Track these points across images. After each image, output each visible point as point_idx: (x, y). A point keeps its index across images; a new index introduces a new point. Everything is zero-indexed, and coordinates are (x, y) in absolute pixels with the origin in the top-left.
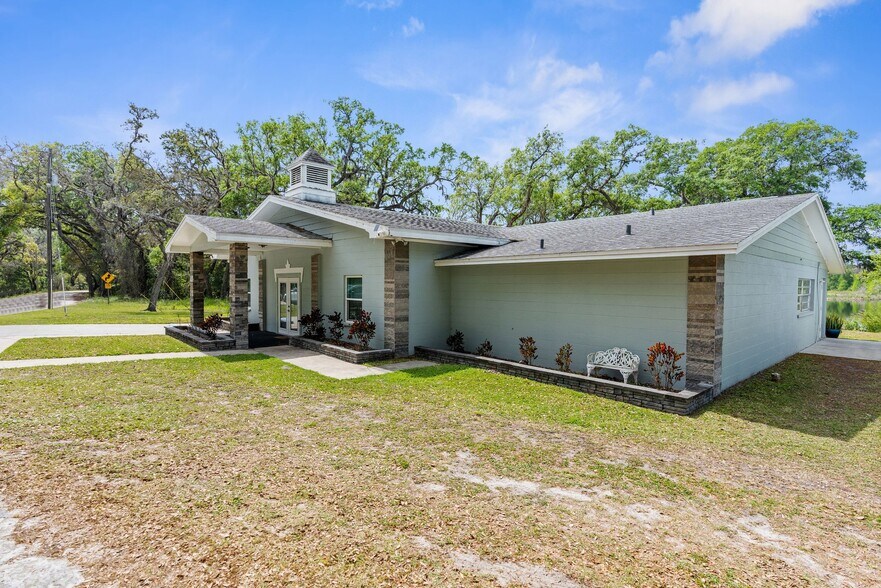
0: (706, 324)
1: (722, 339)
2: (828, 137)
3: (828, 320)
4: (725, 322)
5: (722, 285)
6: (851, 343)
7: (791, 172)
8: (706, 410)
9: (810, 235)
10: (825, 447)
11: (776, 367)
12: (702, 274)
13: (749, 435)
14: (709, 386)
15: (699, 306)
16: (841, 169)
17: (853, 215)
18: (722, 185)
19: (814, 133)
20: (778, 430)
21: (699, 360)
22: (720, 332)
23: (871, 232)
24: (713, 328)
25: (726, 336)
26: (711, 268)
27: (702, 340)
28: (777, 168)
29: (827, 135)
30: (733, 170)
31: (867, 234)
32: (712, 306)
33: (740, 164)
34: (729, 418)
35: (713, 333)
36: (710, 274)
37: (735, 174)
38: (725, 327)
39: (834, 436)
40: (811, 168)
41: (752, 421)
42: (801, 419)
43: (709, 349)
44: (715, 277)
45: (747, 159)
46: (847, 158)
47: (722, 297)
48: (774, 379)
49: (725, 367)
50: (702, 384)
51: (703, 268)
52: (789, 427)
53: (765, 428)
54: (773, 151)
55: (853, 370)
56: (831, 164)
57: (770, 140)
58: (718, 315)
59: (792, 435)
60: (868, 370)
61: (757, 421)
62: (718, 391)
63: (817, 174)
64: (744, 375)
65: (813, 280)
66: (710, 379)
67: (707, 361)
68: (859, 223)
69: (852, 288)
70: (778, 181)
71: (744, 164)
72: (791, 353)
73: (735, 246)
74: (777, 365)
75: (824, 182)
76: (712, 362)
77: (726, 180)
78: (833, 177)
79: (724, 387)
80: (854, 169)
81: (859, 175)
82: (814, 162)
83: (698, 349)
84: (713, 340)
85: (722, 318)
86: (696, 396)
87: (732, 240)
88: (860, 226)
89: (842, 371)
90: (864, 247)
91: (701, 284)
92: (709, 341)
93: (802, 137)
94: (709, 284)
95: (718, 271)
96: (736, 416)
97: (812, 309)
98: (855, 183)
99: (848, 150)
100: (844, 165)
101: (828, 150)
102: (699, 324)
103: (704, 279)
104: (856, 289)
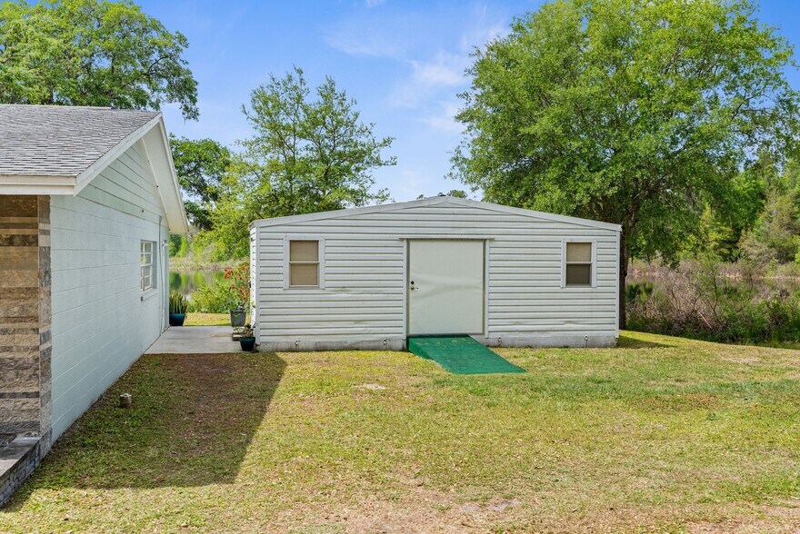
0: (23, 325)
1: (50, 349)
2: (155, 35)
3: (171, 300)
4: (54, 318)
5: (46, 253)
6: (199, 332)
7: (113, 75)
8: (32, 489)
9: (150, 174)
10: (210, 503)
11: (123, 382)
12: (14, 232)
13: (110, 516)
14: (33, 439)
15: (10, 291)
16: (171, 86)
17: (187, 153)
18: (19, 76)
19: (138, 26)
20: (148, 492)
21: (14, 395)
22: (46, 337)
23: (206, 178)
24: (36, 330)
25: (55, 343)
26: (28, 220)
27: (18, 356)
28: (93, 67)
29: (154, 33)
30: (33, 54)
31: (203, 180)
32: (32, 292)
33: (44, 48)
34: (74, 493)
35: (36, 340)
36: (28, 232)
37: (36, 63)
38: (55, 328)
39: (217, 479)
40: (138, 77)
41: (108, 487)
42: (173, 466)
43: (30, 372)
44: (36, 237)
45: (54, 43)
46: (177, 72)
47: (48, 273)
48: (123, 404)
49: (55, 399)
50: (21, 439)
51: (14, 220)
52: (161, 483)
53: (129, 493)
54: (89, 38)
55: (210, 370)
56: (160, 76)
57: (83, 19)
58: (44, 306)
59: (168, 495)
60: (225, 367)
61: (116, 487)
62: (47, 446)
63: (144, 87)
64: (82, 405)
65: (155, 243)
66: (35, 426)
67: (27, 395)
68: (193, 164)
69: (180, 253)
70: (97, 87)
71: (50, 49)
72: (137, 356)
73: (72, 182)
74: (121, 379)
75: (154, 100)
76: (37, 395)
77: (22, 69)
78: (163, 95)
79: (55, 437)
80: (185, 89)
81: (191, 97)
82: (140, 68)
83: (11, 374)
84: (37, 354)
85: (48, 312)
86: (15, 466)
87: (65, 171)
88: (195, 168)
89: (199, 374)
90: (199, 198)
91: (12, 249)
92: (28, 357)
93: (125, 28)
94: (26, 248)
95: (41, 226)
96: (83, 487)
97: (154, 287)
98: (186, 109)
99: (178, 61)
100: (175, 80)
101: (156, 56)
102: (10, 326)
103: (17, 240)
104: (185, 255)
